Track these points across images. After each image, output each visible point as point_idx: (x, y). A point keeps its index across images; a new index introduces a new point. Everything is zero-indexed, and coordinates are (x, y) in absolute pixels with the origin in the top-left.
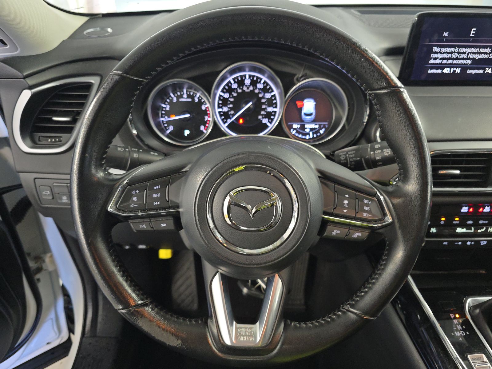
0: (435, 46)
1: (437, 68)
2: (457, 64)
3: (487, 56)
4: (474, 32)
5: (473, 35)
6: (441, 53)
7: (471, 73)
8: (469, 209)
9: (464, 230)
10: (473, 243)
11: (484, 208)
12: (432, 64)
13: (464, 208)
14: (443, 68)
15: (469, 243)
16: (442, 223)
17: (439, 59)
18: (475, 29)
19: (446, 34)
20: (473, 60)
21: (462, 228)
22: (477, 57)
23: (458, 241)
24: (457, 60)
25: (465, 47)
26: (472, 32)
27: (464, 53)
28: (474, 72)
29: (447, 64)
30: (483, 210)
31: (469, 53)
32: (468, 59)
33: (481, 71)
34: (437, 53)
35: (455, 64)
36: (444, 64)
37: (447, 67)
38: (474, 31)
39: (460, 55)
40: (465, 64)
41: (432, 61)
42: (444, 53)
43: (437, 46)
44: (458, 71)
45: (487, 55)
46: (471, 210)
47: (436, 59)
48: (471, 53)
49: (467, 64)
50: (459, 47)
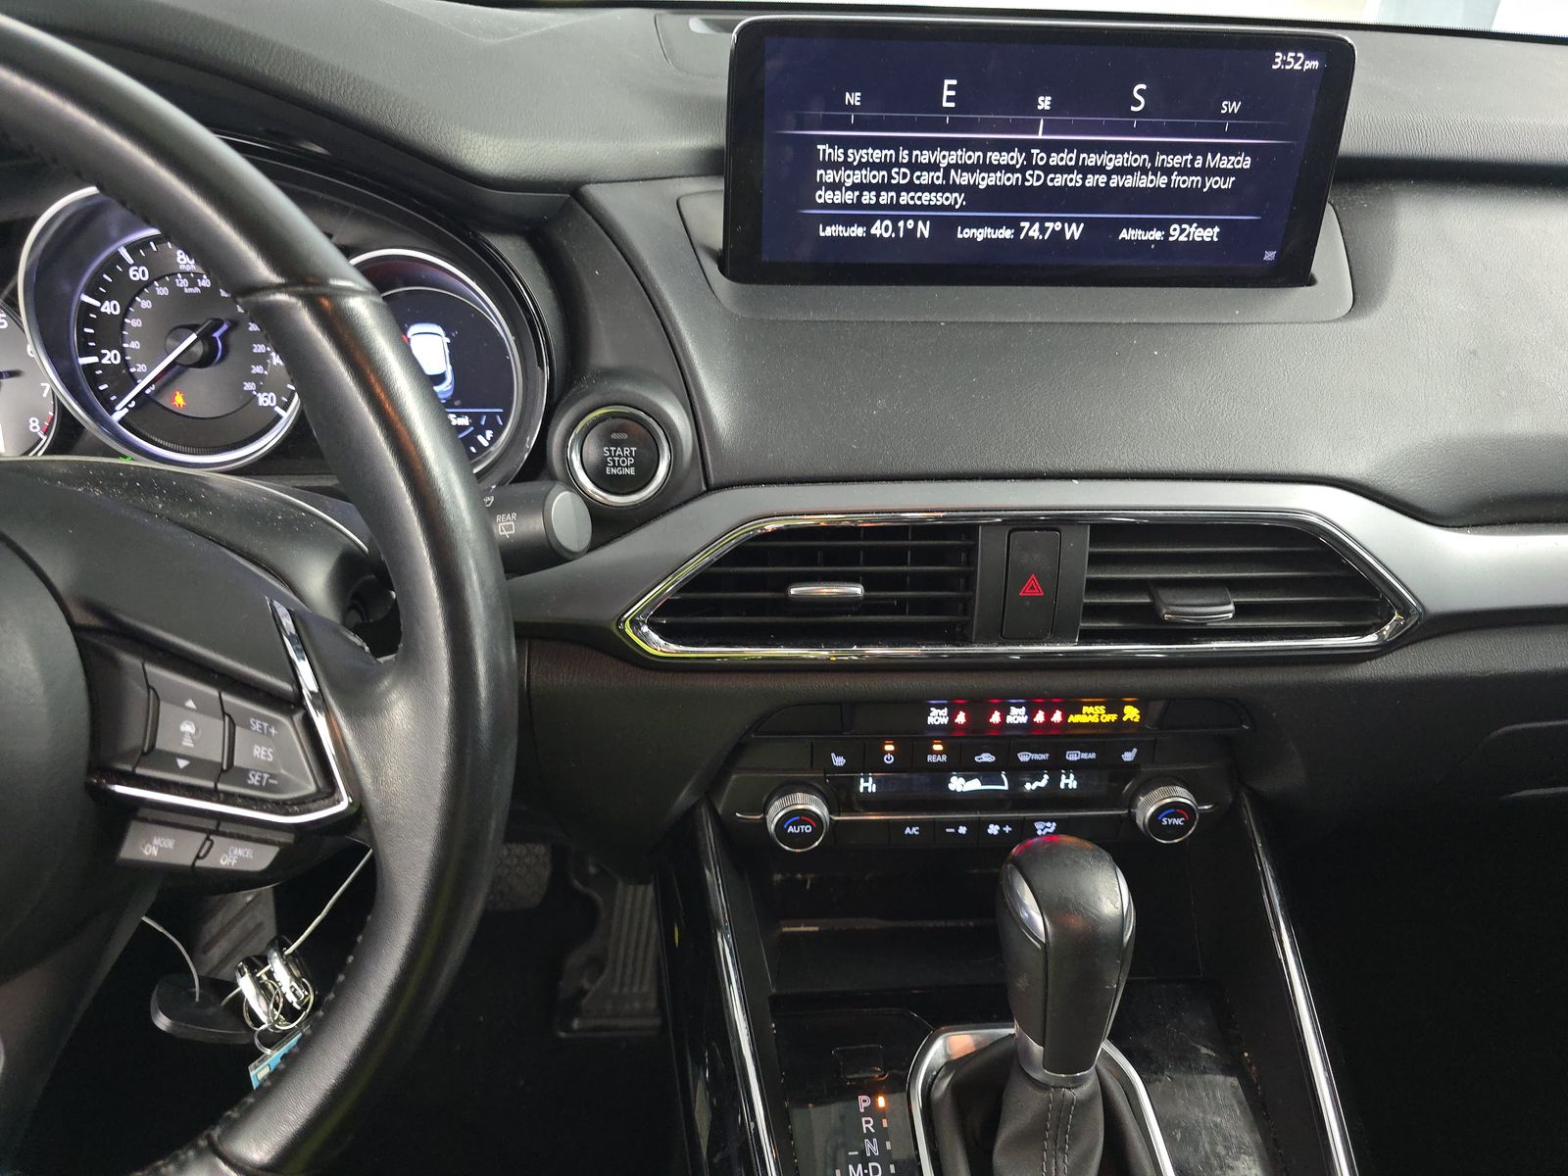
0: (824, 140)
1: (848, 222)
2: (915, 207)
3: (1014, 179)
4: (953, 93)
5: (952, 105)
6: (848, 166)
7: (973, 239)
8: (952, 715)
9: (975, 785)
10: (1007, 829)
11: (1005, 713)
12: (825, 206)
13: (934, 711)
14: (867, 222)
15: (993, 829)
16: (889, 760)
17: (847, 189)
18: (954, 82)
19: (853, 98)
20: (970, 190)
21: (967, 779)
22: (985, 180)
23: (956, 824)
24: (912, 194)
25: (931, 145)
26: (946, 93)
27: (933, 167)
28: (981, 234)
29: (877, 206)
30: (1003, 717)
31: (949, 166)
32: (949, 187)
33: (1006, 233)
34: (835, 166)
35: (907, 207)
36: (869, 207)
37: (883, 218)
38: (950, 88)
39: (918, 173)
40: (942, 207)
41: (824, 196)
42: (861, 166)
43: (832, 142)
44: (924, 230)
45: (1016, 175)
46: (961, 718)
47: (835, 186)
48: (956, 166)
49: (951, 208)
50: (912, 145)
